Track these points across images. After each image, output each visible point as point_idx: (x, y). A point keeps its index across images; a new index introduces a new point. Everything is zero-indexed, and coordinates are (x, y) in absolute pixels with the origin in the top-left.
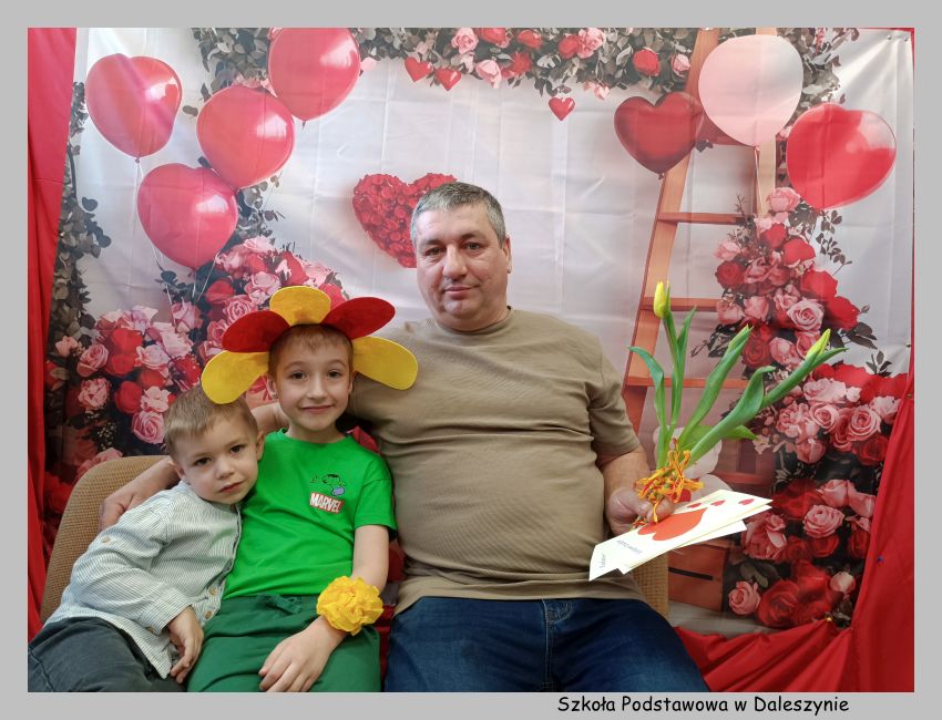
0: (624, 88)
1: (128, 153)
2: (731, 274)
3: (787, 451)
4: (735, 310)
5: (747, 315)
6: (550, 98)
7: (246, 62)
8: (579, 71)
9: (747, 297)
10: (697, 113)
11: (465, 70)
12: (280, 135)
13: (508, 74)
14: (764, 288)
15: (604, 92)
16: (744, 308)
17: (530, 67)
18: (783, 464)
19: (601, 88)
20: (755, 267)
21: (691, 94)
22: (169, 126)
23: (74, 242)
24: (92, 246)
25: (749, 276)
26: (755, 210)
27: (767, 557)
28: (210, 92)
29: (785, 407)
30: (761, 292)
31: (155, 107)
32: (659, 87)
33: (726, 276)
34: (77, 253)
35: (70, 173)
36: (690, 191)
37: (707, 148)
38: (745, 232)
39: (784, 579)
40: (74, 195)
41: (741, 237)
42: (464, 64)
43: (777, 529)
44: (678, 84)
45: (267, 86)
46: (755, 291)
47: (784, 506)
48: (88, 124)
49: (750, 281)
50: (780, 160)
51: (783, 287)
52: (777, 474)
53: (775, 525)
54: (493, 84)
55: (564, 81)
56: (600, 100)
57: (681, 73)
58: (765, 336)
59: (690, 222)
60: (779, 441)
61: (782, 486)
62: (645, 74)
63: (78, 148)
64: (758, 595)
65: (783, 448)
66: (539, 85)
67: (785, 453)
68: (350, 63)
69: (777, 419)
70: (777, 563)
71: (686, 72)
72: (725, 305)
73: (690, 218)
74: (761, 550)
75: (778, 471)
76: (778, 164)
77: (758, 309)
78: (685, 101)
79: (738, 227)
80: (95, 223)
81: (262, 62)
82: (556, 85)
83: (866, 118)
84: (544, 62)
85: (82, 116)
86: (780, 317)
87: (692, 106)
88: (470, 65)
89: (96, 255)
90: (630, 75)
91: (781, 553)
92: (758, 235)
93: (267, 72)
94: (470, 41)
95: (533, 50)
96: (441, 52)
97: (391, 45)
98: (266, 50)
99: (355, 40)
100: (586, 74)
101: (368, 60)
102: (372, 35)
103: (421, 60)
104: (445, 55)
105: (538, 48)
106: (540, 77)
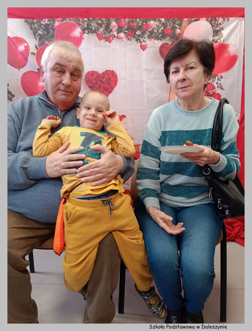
0: (162, 40)
1: (15, 68)
6: (139, 44)
7: (48, 36)
8: (148, 35)
11: (115, 36)
13: (128, 37)
15: (156, 42)
17: (134, 35)
22: (26, 59)
24: (10, 98)
28: (38, 47)
31: (22, 53)
32: (172, 39)
42: (114, 34)
44: (177, 38)
54: (123, 40)
55: (144, 39)
56: (155, 44)
62: (168, 35)
66: (137, 40)
68: (80, 36)
71: (179, 34)
80: (9, 90)
81: (53, 36)
82: (142, 40)
83: (230, 46)
84: (138, 33)
90: (163, 35)
93: (55, 39)
94: (115, 27)
95: (135, 29)
96: (107, 31)
97: (91, 29)
98: (53, 32)
99: (81, 28)
100: (150, 36)
101: (85, 34)
102: (86, 26)
103: (101, 34)
104: (108, 32)
105: (136, 29)
106: (137, 38)
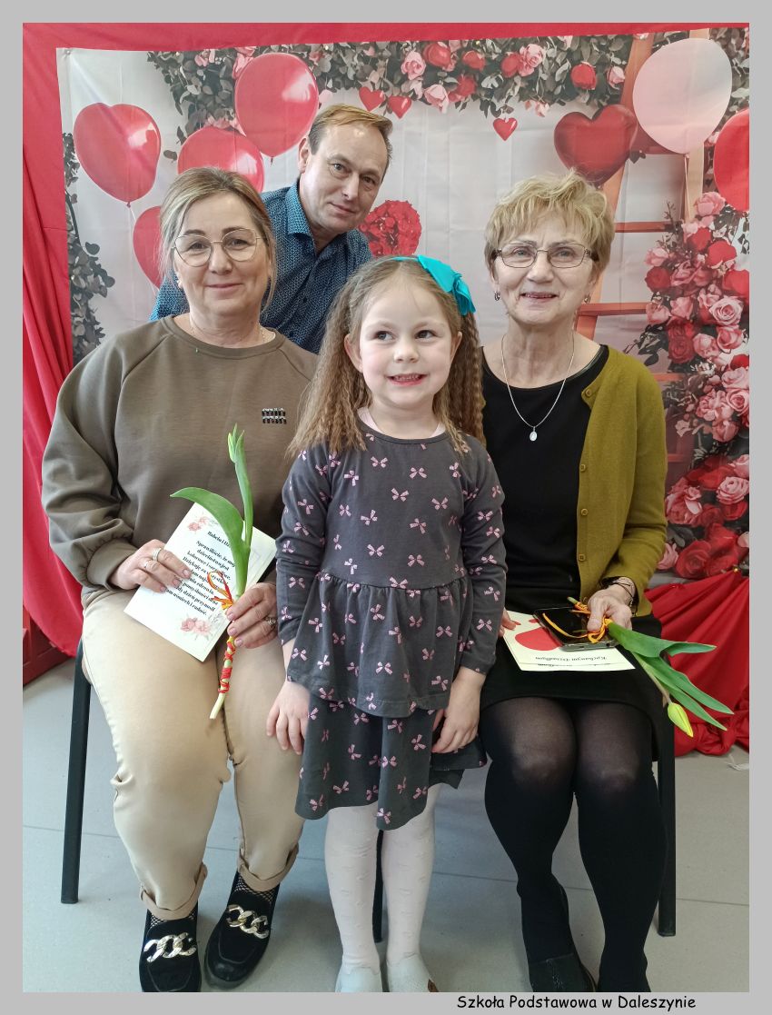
0: (563, 104)
1: (118, 198)
2: (659, 279)
3: (705, 432)
4: (662, 311)
5: (673, 315)
6: (495, 118)
7: (215, 102)
8: (521, 89)
9: (674, 298)
10: (632, 123)
11: (415, 96)
12: (251, 172)
13: (455, 98)
14: (689, 289)
15: (544, 109)
16: (670, 309)
17: (475, 90)
18: (700, 444)
19: (541, 106)
20: (681, 270)
21: (625, 105)
22: (152, 172)
23: (83, 284)
24: (100, 287)
25: (676, 279)
26: (683, 216)
27: (685, 522)
28: (185, 135)
29: (705, 394)
30: (687, 293)
31: (137, 152)
32: (595, 101)
33: (654, 280)
34: (88, 294)
35: (71, 220)
36: (624, 202)
37: (640, 159)
38: (674, 238)
39: (699, 539)
40: (78, 241)
41: (670, 243)
42: (413, 90)
43: (694, 498)
44: (613, 97)
45: (236, 126)
46: (681, 293)
47: (700, 479)
48: (81, 173)
49: (676, 283)
50: (707, 165)
51: (706, 287)
52: (695, 453)
53: (691, 494)
54: (441, 108)
55: (507, 101)
56: (541, 118)
57: (616, 85)
58: (689, 333)
59: (623, 231)
60: (698, 424)
61: (700, 463)
62: (582, 88)
63: (75, 196)
64: (676, 554)
65: (701, 430)
66: (484, 107)
67: (702, 435)
68: (309, 97)
69: (697, 405)
70: (694, 526)
71: (621, 84)
72: (654, 307)
73: (624, 228)
74: (680, 517)
75: (697, 450)
76: (706, 170)
77: (684, 310)
78: (619, 114)
79: (667, 233)
80: (100, 265)
81: (229, 101)
82: (499, 105)
84: (489, 82)
85: (75, 166)
86: (703, 315)
87: (627, 118)
88: (419, 92)
89: (105, 295)
90: (569, 90)
91: (697, 519)
92: (685, 241)
93: (234, 112)
94: (418, 67)
95: (478, 70)
96: (392, 80)
97: (345, 76)
98: (232, 89)
99: (312, 73)
100: (527, 92)
101: (326, 92)
102: (327, 67)
103: (374, 89)
104: (396, 82)
105: (482, 69)
106: (484, 99)
